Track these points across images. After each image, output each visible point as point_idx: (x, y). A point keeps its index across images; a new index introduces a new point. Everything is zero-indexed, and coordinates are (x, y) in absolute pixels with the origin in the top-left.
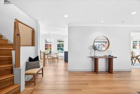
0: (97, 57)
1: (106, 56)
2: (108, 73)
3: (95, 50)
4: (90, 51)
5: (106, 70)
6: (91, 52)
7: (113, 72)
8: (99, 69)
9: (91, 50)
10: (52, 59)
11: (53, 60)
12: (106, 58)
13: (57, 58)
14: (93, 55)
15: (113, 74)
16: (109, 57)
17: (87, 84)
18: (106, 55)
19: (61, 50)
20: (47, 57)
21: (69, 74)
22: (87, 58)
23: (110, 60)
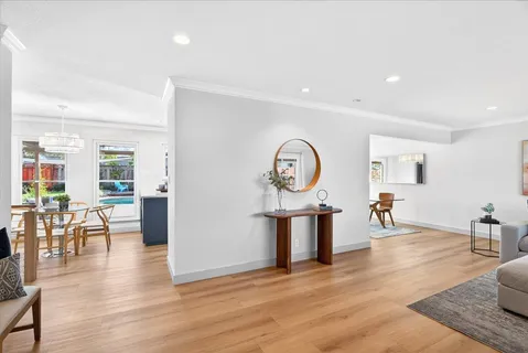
0: (288, 214)
1: (310, 208)
2: (316, 263)
3: (279, 189)
4: (260, 192)
5: (312, 253)
6: (264, 196)
7: (334, 258)
8: (293, 252)
9: (266, 189)
10: (76, 239)
11: (81, 240)
12: (312, 216)
13: (105, 231)
14: (273, 208)
15: (334, 266)
16: (321, 210)
17: (271, 320)
18: (310, 205)
19: (109, 193)
20: (49, 231)
21: (182, 294)
22: (253, 220)
23: (323, 221)
